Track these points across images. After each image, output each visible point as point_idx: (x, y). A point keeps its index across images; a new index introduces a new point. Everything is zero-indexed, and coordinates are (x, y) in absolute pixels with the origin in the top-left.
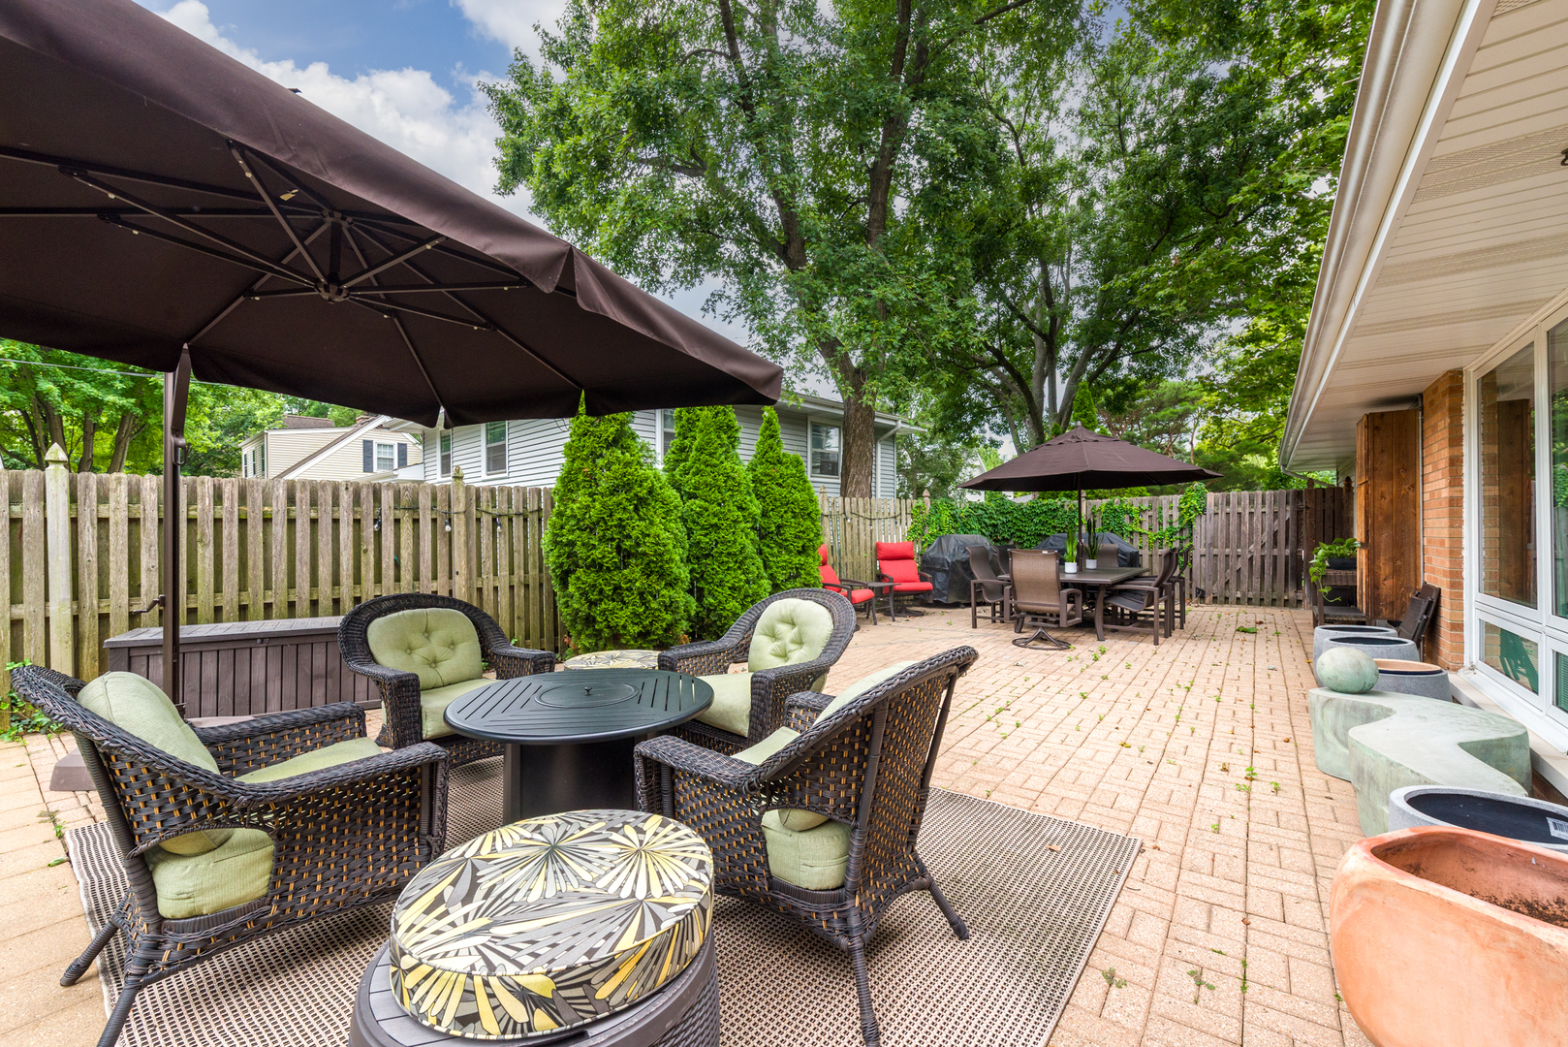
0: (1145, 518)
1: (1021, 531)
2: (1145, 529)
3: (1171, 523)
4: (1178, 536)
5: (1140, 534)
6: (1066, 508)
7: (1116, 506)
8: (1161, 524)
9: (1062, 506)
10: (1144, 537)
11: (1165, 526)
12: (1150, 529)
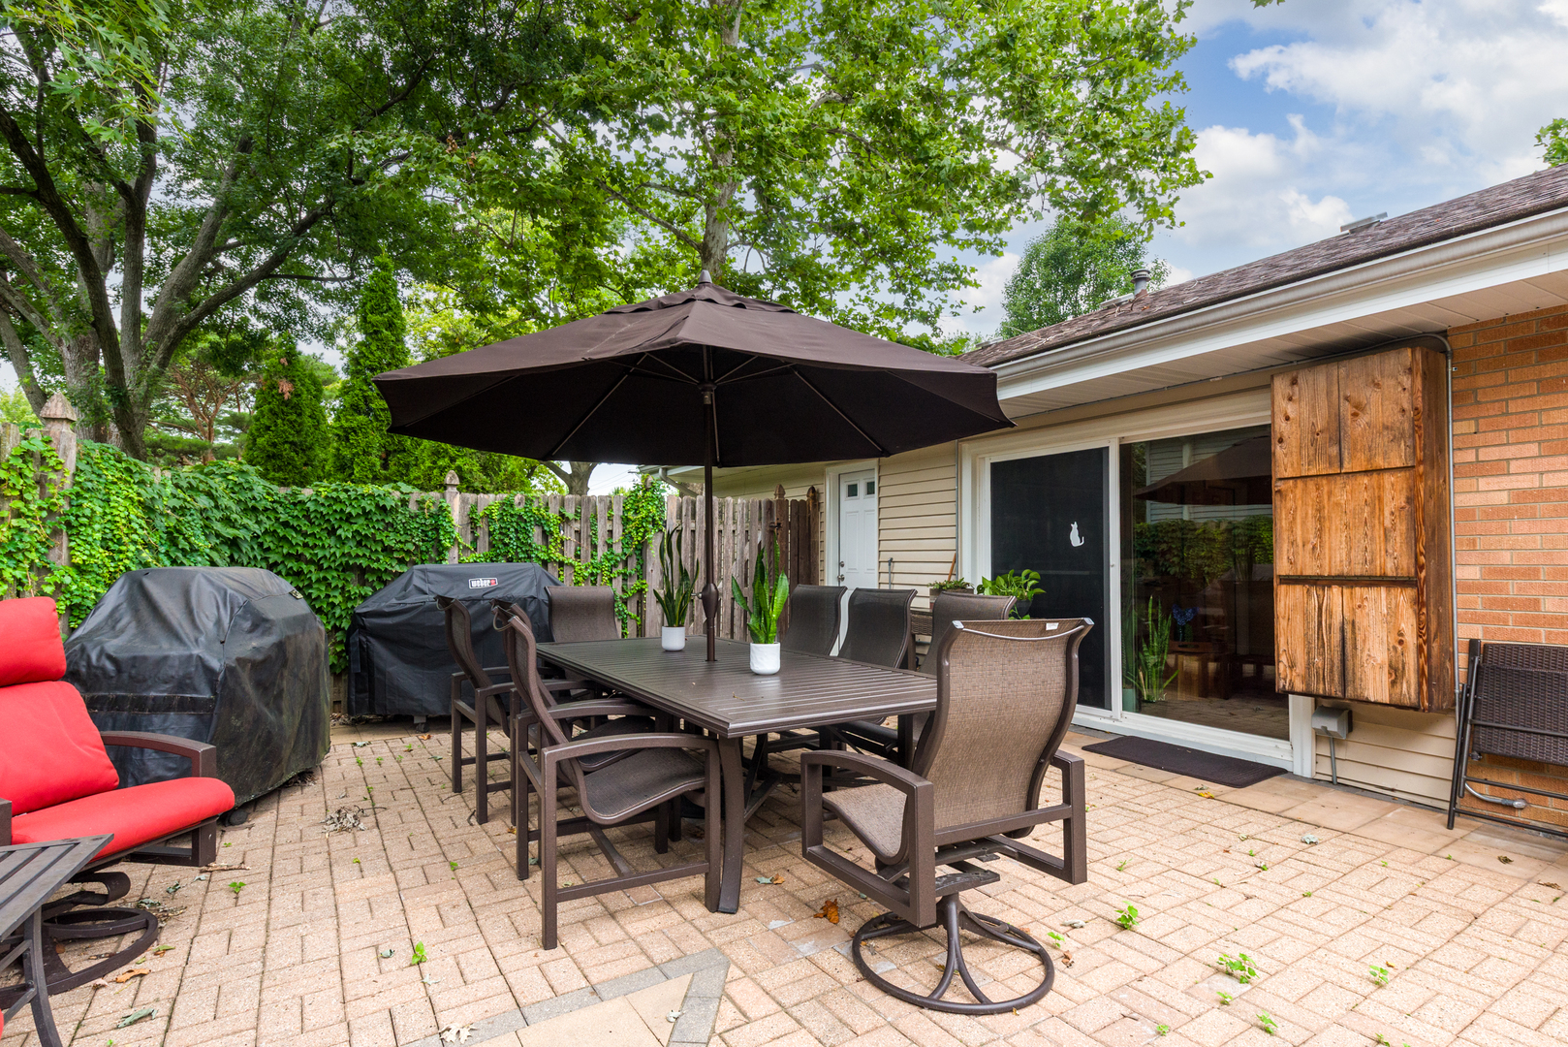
0: (568, 535)
1: (299, 557)
2: (569, 558)
3: (610, 546)
4: (620, 568)
5: (561, 564)
6: (413, 508)
7: (519, 509)
8: (595, 547)
9: (404, 503)
10: (567, 571)
11: (602, 551)
12: (578, 557)
